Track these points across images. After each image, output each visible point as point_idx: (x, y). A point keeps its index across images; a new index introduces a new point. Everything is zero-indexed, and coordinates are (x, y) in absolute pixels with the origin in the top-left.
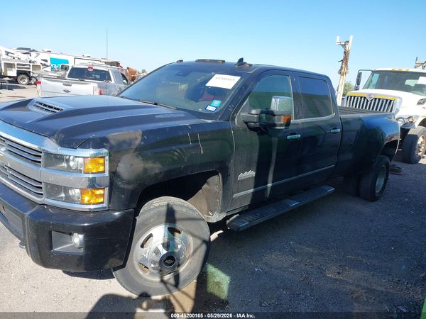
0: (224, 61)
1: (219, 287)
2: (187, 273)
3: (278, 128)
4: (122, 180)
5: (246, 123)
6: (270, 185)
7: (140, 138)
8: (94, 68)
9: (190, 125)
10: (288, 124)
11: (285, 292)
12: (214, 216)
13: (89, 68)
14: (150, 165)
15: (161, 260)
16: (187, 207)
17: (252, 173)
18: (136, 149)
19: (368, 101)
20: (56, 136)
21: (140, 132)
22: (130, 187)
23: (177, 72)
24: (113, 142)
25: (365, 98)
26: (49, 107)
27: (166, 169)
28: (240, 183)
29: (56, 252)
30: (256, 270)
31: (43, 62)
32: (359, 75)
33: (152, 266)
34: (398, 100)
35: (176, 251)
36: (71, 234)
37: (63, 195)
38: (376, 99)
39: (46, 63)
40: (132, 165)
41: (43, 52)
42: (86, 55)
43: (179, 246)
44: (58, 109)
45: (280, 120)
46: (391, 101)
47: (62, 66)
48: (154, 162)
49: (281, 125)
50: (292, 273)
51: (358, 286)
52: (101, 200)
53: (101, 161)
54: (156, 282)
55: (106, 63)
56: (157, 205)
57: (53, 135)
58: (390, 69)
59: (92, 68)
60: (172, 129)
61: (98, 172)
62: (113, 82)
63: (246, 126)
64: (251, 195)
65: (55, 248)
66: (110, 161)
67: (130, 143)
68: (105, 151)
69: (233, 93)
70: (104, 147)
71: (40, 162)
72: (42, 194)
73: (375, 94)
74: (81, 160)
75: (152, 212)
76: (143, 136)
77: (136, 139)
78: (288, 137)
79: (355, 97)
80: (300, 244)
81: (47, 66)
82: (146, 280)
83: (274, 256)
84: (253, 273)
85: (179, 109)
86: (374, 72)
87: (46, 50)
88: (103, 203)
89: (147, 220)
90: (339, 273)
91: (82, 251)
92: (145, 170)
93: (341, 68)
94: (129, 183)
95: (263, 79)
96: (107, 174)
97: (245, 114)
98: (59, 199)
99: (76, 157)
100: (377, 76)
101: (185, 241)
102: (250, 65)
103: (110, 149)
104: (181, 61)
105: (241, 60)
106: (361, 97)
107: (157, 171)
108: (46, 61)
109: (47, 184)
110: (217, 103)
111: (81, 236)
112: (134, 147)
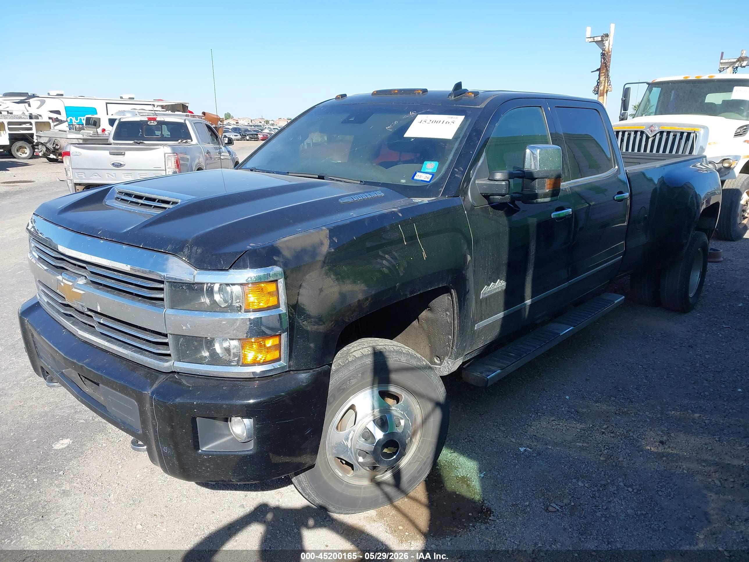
0: (425, 91)
1: (468, 485)
2: (415, 467)
3: (540, 200)
4: (308, 317)
5: (487, 197)
6: (528, 302)
7: (327, 242)
8: (158, 119)
9: (400, 211)
10: (555, 192)
11: (580, 484)
12: (445, 363)
13: (150, 119)
14: (348, 287)
15: (375, 449)
16: (408, 354)
17: (500, 285)
18: (324, 262)
19: (648, 138)
20: (186, 250)
21: (325, 232)
22: (322, 328)
23: (345, 116)
24: (287, 253)
25: (642, 133)
26: (148, 199)
27: (373, 293)
28: (484, 304)
29: (207, 453)
30: (522, 449)
31: (54, 116)
32: (626, 93)
33: (361, 459)
34: (702, 131)
35: (399, 430)
36: (226, 420)
37: (206, 354)
38: (662, 133)
39: (59, 117)
40: (321, 290)
41: (50, 97)
42: (126, 96)
43: (402, 422)
44: (168, 202)
45: (543, 186)
46: (689, 134)
47: (88, 120)
48: (354, 282)
49: (545, 196)
50: (582, 448)
51: (699, 461)
52: (276, 354)
53: (272, 288)
54: (365, 488)
55: (163, 107)
56: (358, 354)
57: (181, 249)
58: (680, 78)
59: (154, 119)
60: (372, 219)
61: (268, 308)
62: (195, 141)
63: (486, 202)
64: (500, 323)
65: (203, 447)
66: (287, 287)
67: (313, 252)
68: (277, 269)
69: (456, 145)
70: (274, 263)
71: (162, 299)
72: (169, 355)
73: (659, 125)
74: (237, 289)
75: (351, 368)
76: (331, 237)
77: (322, 244)
78: (553, 215)
79: (624, 132)
80: (584, 398)
81: (61, 122)
82: (348, 485)
83: (544, 424)
84: (518, 455)
85: (366, 183)
86: (651, 85)
87: (53, 93)
88: (279, 360)
89: (345, 382)
90: (662, 443)
91: (251, 446)
92: (343, 296)
93: (599, 84)
94: (320, 320)
95: (503, 117)
96: (283, 309)
97: (483, 182)
98: (200, 361)
99: (228, 285)
100: (656, 91)
101: (408, 412)
102: (476, 93)
103: (285, 265)
104: (344, 96)
105: (458, 86)
106: (636, 132)
107: (361, 297)
108: (58, 112)
109: (177, 337)
110: (431, 166)
111: (248, 422)
112: (320, 258)
